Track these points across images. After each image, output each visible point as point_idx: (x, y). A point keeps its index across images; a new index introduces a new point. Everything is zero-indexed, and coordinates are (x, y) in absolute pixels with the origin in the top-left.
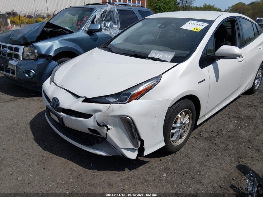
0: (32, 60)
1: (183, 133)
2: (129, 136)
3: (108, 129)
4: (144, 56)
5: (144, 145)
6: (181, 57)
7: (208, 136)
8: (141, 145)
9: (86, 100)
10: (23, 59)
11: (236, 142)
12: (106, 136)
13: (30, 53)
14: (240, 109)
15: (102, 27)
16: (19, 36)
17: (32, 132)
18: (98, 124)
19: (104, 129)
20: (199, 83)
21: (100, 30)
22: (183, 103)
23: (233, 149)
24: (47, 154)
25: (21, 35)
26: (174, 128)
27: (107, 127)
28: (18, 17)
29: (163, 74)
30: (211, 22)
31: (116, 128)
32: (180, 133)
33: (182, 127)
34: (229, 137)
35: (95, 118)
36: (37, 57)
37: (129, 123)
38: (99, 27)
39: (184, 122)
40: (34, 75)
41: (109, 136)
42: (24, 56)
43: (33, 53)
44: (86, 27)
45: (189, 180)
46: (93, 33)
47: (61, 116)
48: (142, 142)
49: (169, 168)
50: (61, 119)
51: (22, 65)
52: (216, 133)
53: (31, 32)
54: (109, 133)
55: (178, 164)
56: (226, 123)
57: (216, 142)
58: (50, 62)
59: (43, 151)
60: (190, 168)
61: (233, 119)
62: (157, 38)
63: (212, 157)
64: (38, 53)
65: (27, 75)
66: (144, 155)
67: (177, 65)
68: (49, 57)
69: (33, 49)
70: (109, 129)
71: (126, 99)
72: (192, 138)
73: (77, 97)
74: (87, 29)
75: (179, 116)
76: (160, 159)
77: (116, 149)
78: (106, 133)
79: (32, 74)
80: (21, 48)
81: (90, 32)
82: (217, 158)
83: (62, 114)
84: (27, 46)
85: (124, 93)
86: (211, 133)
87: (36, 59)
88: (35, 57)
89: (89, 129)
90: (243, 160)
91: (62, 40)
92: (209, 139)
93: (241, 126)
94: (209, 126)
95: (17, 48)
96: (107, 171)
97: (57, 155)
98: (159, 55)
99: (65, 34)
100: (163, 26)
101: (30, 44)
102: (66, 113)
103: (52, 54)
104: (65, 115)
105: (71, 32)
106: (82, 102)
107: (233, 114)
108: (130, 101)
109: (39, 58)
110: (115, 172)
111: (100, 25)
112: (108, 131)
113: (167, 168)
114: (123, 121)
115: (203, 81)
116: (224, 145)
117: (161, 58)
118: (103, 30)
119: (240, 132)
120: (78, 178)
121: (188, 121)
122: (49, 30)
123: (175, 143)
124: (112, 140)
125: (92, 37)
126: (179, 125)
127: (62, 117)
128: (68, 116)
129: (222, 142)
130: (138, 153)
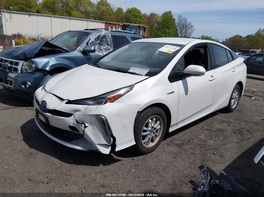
0: (30, 73)
1: (154, 137)
2: (103, 133)
3: (85, 127)
4: (125, 71)
5: (115, 142)
6: (154, 72)
7: (179, 143)
8: (113, 141)
9: (69, 102)
10: (22, 72)
11: (203, 149)
12: (83, 133)
13: (28, 67)
14: (214, 123)
15: (96, 49)
16: (20, 52)
17: (22, 134)
18: (77, 121)
19: (82, 126)
20: (168, 94)
21: (94, 51)
22: (153, 110)
23: (199, 154)
24: (33, 151)
25: (21, 51)
26: (145, 131)
27: (85, 125)
28: (23, 39)
29: (136, 84)
30: (182, 46)
31: (92, 126)
32: (151, 136)
33: (153, 131)
34: (198, 145)
35: (75, 116)
36: (34, 70)
37: (103, 121)
38: (93, 49)
39: (155, 127)
40: (30, 87)
41: (86, 132)
42: (22, 70)
43: (31, 67)
44: (81, 48)
45: (154, 175)
46: (87, 54)
47: (47, 115)
48: (114, 139)
49: (139, 166)
50: (47, 118)
51: (20, 77)
52: (187, 141)
53: (31, 49)
54: (86, 130)
55: (148, 163)
56: (198, 134)
57: (186, 148)
58: (45, 75)
59: (30, 148)
60: (157, 166)
61: (205, 131)
62: (144, 60)
63: (179, 159)
64: (35, 68)
65: (23, 86)
66: (116, 151)
67: (149, 78)
68: (45, 71)
69: (31, 64)
70: (87, 127)
71: (102, 102)
72: (165, 144)
73: (62, 100)
74: (82, 50)
75: (150, 121)
76: (132, 158)
77: (92, 145)
78: (84, 130)
79: (28, 86)
80: (21, 63)
81: (84, 52)
82: (183, 160)
83: (48, 114)
84: (26, 61)
85: (100, 97)
86: (183, 141)
87: (33, 73)
88: (33, 71)
89: (70, 127)
90: (206, 163)
91: (58, 57)
92: (180, 146)
93: (211, 137)
94: (182, 136)
95: (17, 62)
96: (84, 166)
97: (41, 152)
98: (137, 71)
99: (62, 52)
100: (144, 48)
101: (28, 60)
102: (52, 114)
103: (48, 69)
104: (50, 115)
105: (67, 52)
106: (66, 104)
107: (206, 127)
108: (105, 103)
109: (36, 72)
110: (91, 166)
111: (94, 47)
112: (85, 128)
113: (137, 165)
114: (98, 120)
115: (172, 93)
116: (192, 151)
117: (138, 73)
118: (96, 52)
119: (209, 141)
120: (57, 169)
121: (159, 127)
122: (48, 49)
123: (147, 145)
124: (88, 137)
125: (86, 56)
126: (150, 129)
127: (48, 117)
128: (53, 115)
129: (191, 148)
130: (111, 150)
